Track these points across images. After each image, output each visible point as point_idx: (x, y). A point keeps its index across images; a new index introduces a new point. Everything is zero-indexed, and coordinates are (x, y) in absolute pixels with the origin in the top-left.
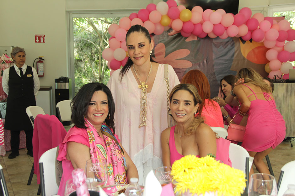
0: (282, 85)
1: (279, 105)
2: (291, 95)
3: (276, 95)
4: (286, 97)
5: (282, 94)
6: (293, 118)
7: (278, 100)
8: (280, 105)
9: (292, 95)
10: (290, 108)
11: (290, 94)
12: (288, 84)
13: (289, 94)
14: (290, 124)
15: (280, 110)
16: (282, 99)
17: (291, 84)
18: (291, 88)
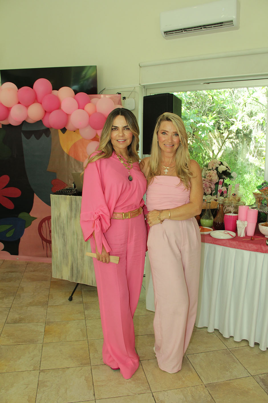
0: (65, 199)
1: (62, 231)
2: (75, 217)
3: (59, 215)
4: (71, 219)
5: (66, 214)
6: (80, 254)
7: (61, 222)
8: (64, 230)
9: (77, 217)
10: (75, 237)
11: (75, 214)
12: (71, 198)
13: (73, 215)
14: (76, 263)
15: (64, 238)
16: (65, 222)
17: (76, 198)
18: (76, 205)
